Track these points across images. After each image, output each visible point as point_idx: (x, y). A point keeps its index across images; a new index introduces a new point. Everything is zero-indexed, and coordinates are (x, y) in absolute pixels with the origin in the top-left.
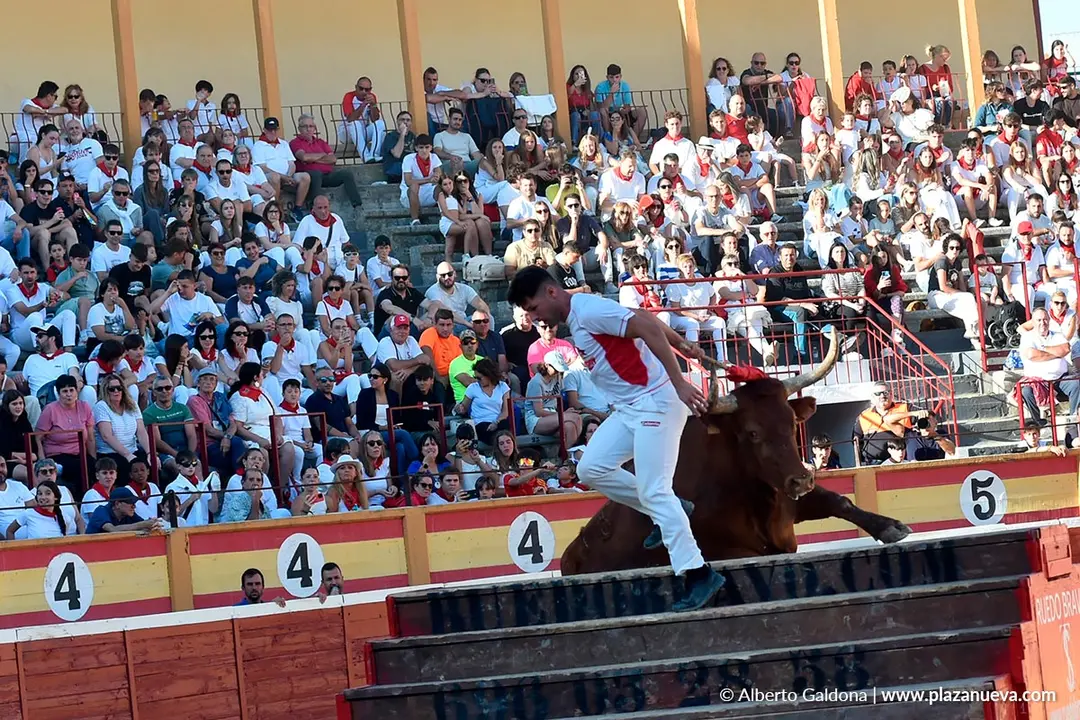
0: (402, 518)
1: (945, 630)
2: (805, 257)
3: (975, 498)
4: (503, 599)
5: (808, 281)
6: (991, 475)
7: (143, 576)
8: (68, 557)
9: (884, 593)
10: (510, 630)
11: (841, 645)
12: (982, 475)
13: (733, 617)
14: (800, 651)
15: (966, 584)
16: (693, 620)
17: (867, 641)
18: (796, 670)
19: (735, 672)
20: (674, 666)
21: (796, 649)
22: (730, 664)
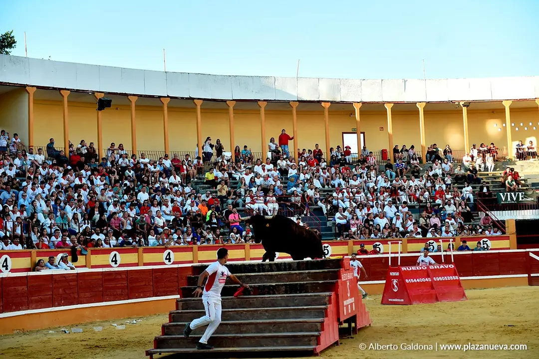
0: (192, 247)
1: (321, 281)
7: (132, 258)
8: (115, 252)
9: (307, 271)
11: (296, 283)
13: (272, 275)
15: (326, 270)
16: (262, 275)
17: (302, 282)
18: (286, 288)
19: (271, 288)
20: (257, 285)
21: (286, 283)
22: (270, 286)
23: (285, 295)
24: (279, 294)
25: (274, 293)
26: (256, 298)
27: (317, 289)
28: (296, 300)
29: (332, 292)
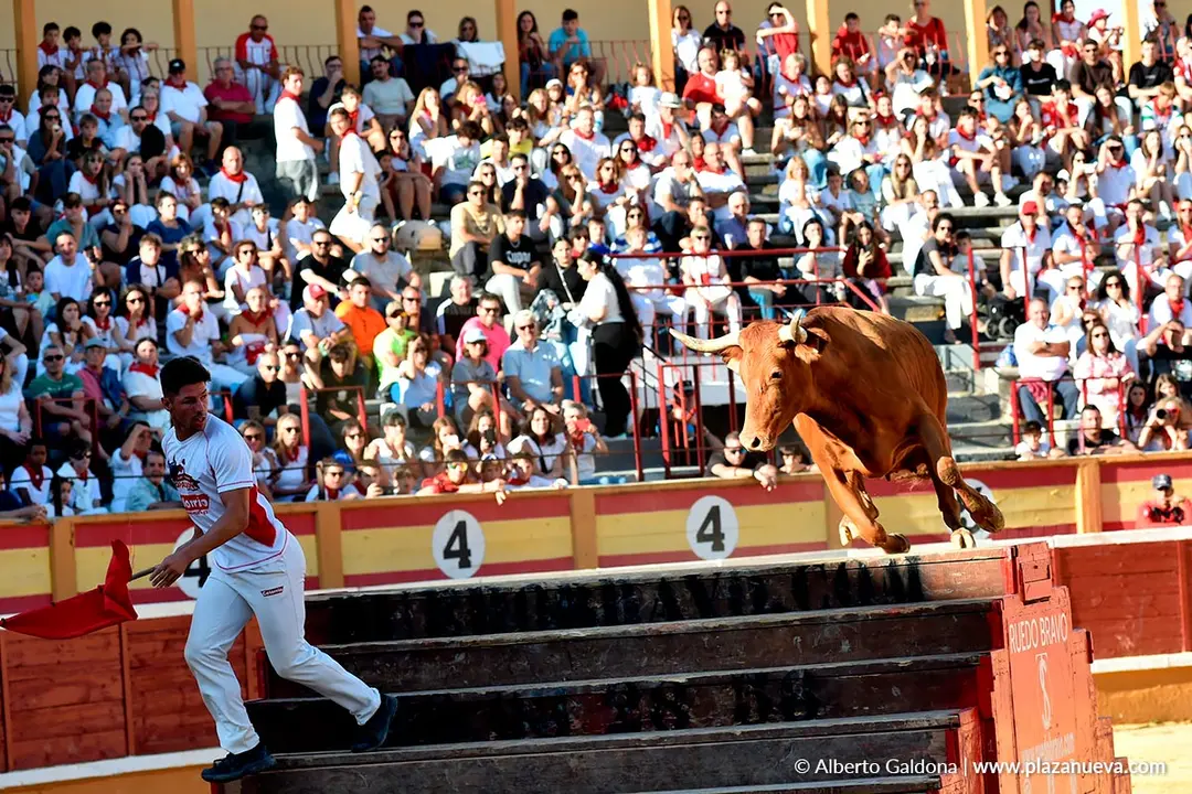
1: (908, 655)
2: (779, 234)
4: (414, 607)
5: (779, 260)
7: (22, 569)
9: (841, 612)
10: (420, 641)
11: (789, 669)
13: (670, 636)
14: (743, 675)
15: (932, 605)
16: (625, 637)
17: (819, 666)
18: (739, 696)
19: (670, 696)
20: (602, 687)
21: (740, 672)
22: (663, 686)
23: (738, 730)
24: (708, 724)
25: (682, 723)
26: (596, 744)
27: (891, 698)
29: (964, 707)
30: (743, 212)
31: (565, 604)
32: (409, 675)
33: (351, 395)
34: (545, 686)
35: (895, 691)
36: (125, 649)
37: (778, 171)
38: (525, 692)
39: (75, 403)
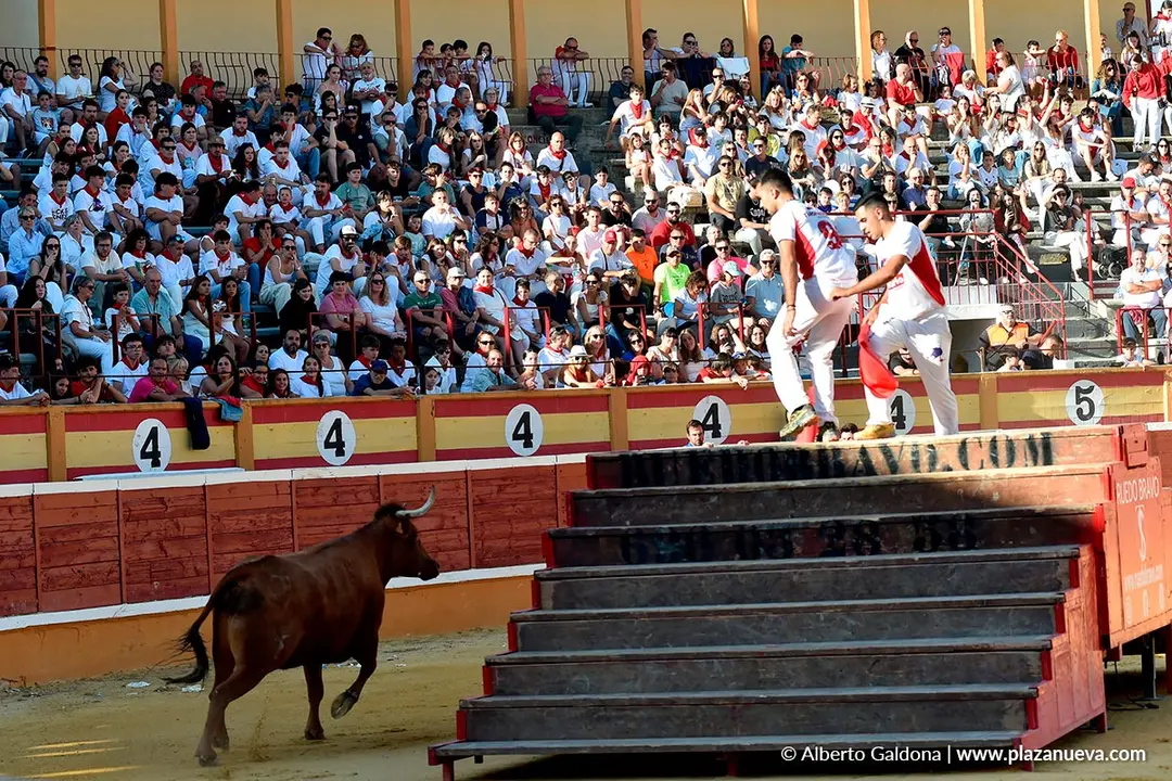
0: (608, 395)
1: (1041, 504)
2: (948, 199)
3: (1078, 403)
4: (681, 462)
5: (948, 218)
6: (1093, 384)
7: (396, 432)
8: (337, 414)
10: (685, 487)
11: (954, 513)
12: (1085, 384)
14: (920, 516)
15: (1060, 468)
16: (834, 487)
17: (977, 511)
18: (917, 532)
19: (867, 531)
20: (817, 523)
21: (918, 514)
22: (862, 524)
23: (917, 556)
24: (895, 551)
25: (876, 550)
26: (811, 565)
27: (1028, 535)
28: (953, 572)
29: (1083, 543)
30: (920, 182)
31: (791, 462)
32: (676, 511)
33: (637, 310)
34: (775, 521)
35: (1033, 530)
36: (470, 491)
37: (948, 154)
38: (761, 526)
39: (435, 313)
